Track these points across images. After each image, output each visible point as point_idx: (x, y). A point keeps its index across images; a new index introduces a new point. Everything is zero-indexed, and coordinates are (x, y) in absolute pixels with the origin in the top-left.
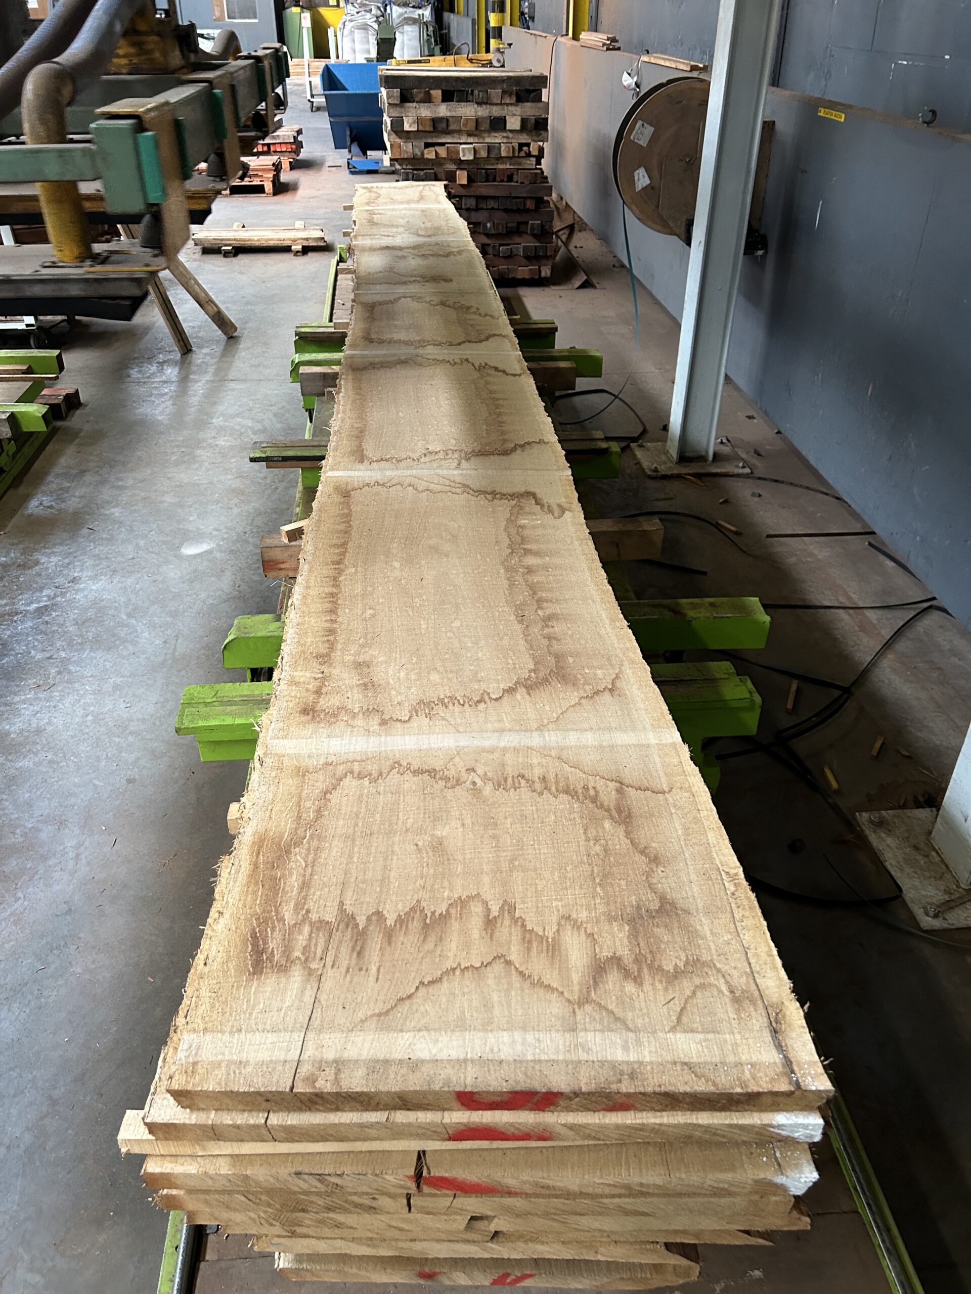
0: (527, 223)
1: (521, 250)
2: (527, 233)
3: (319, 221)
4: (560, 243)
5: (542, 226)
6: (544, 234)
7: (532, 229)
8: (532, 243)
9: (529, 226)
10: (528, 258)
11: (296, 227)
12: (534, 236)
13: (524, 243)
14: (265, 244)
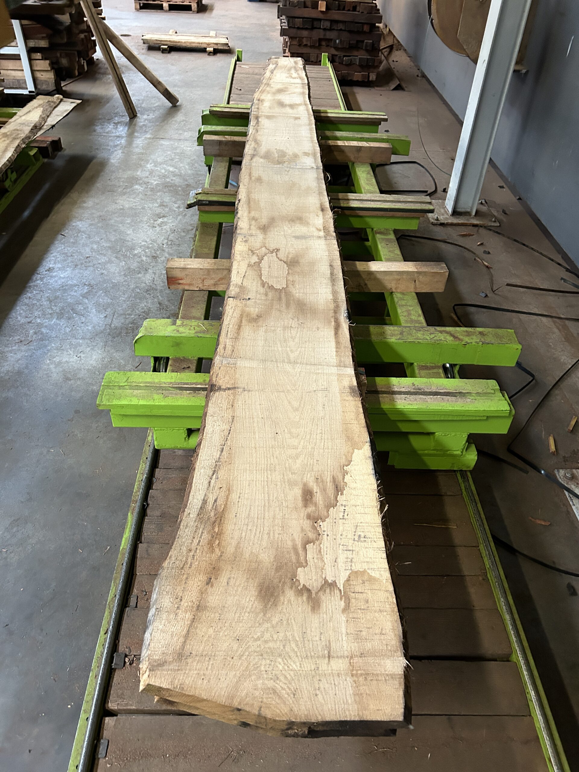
0: (363, 41)
1: (358, 61)
2: (362, 49)
3: (226, 32)
4: (383, 58)
5: (373, 44)
6: (374, 50)
7: (366, 46)
8: (365, 56)
9: (365, 43)
10: (361, 66)
11: (210, 35)
12: (367, 50)
13: (360, 55)
14: (189, 45)
